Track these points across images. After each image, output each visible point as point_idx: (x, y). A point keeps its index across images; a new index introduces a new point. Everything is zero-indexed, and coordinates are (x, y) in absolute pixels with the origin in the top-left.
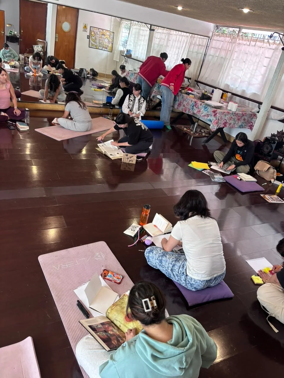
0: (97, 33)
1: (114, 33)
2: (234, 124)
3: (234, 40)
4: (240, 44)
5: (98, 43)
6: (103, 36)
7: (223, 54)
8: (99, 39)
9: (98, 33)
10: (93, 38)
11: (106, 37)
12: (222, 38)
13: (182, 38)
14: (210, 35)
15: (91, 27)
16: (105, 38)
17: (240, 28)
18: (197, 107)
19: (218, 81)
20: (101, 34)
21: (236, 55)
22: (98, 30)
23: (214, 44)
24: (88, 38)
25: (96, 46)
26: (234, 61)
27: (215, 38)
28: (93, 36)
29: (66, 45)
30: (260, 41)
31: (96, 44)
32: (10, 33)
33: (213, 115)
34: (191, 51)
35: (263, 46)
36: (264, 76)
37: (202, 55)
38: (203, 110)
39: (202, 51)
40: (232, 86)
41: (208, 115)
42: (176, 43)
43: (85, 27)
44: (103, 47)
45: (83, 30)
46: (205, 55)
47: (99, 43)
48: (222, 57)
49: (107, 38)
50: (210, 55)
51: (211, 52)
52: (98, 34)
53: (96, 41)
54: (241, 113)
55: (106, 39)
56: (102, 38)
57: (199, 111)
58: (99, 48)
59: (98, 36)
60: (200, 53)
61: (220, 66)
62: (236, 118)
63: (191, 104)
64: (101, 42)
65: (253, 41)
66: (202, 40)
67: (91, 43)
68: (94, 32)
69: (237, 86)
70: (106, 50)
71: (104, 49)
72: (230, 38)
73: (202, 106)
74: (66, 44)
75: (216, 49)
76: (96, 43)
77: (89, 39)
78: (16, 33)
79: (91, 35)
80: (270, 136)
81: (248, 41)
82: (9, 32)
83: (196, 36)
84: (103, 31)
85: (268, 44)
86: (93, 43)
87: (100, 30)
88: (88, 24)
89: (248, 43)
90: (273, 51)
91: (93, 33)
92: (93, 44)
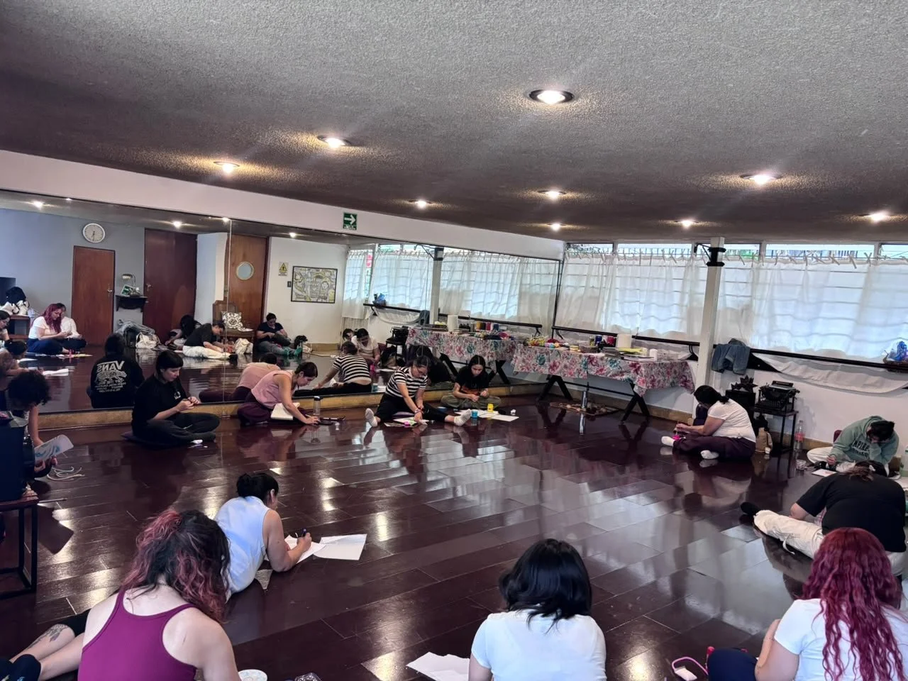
0: (306, 275)
1: (337, 270)
2: (664, 380)
3: (608, 261)
4: (621, 265)
5: (309, 293)
6: (318, 280)
7: (594, 282)
9: (309, 275)
10: (298, 285)
11: (324, 280)
12: (585, 260)
13: (501, 267)
14: (561, 257)
15: (294, 267)
16: (322, 282)
17: (613, 243)
18: (593, 363)
19: (596, 323)
20: (314, 276)
21: (618, 280)
23: (570, 269)
24: (288, 286)
25: (304, 298)
26: (618, 290)
27: (571, 260)
28: (299, 282)
29: (244, 303)
30: (658, 258)
31: (305, 295)
32: (125, 291)
33: (632, 371)
34: (526, 285)
35: (664, 264)
36: (681, 305)
37: (552, 286)
38: (608, 366)
39: (552, 280)
40: (629, 327)
41: (621, 372)
42: (490, 276)
43: (283, 268)
44: (320, 297)
45: (280, 275)
46: (559, 286)
47: (312, 292)
48: (593, 287)
50: (568, 286)
51: (568, 281)
52: (308, 278)
53: (305, 289)
54: (668, 362)
55: (324, 283)
56: (316, 282)
57: (601, 370)
58: (310, 300)
59: (310, 280)
60: (548, 285)
61: (594, 300)
62: (663, 370)
63: (580, 361)
64: (314, 289)
65: (645, 258)
66: (545, 267)
67: (296, 293)
68: (301, 275)
69: (638, 326)
71: (320, 300)
72: (599, 259)
73: (604, 362)
74: (243, 301)
75: (576, 277)
76: (305, 293)
77: (290, 288)
78: (137, 289)
79: (294, 280)
80: (730, 388)
81: (636, 260)
82: (123, 288)
83: (531, 260)
84: (317, 271)
85: (672, 261)
86: (300, 293)
87: (311, 270)
88: (288, 264)
89: (637, 263)
90: (683, 269)
91: (298, 277)
92: (299, 295)
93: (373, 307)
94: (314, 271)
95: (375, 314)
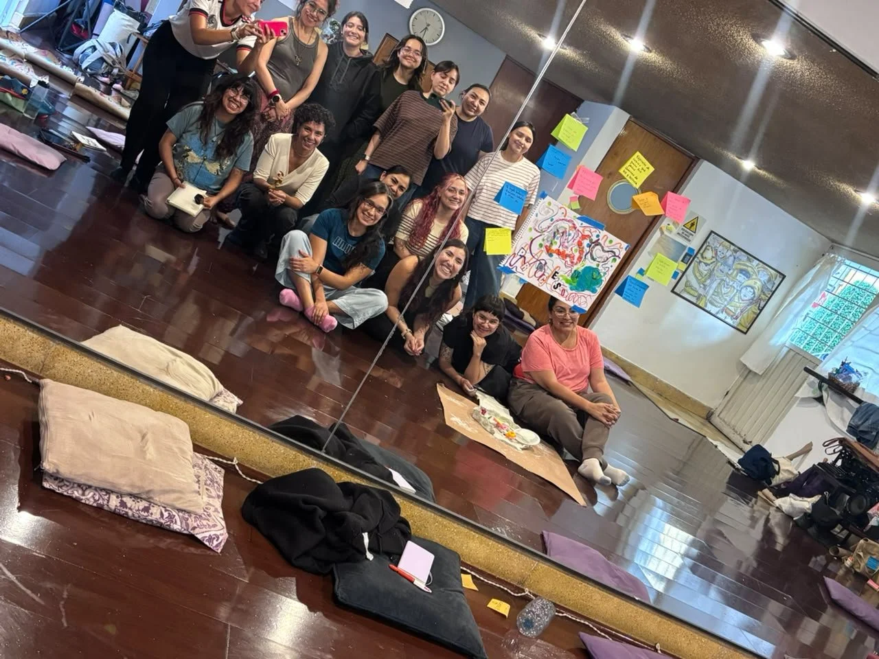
0: (724, 258)
1: (784, 277)
5: (711, 292)
6: (741, 277)
8: (723, 280)
9: (731, 259)
10: (701, 269)
11: (751, 282)
15: (712, 232)
16: (744, 284)
20: (739, 267)
22: (736, 252)
25: (699, 297)
28: (707, 264)
31: (701, 291)
43: (693, 224)
44: (724, 310)
45: (681, 232)
47: (716, 293)
49: (752, 288)
52: (725, 264)
53: (708, 281)
55: (749, 289)
56: (734, 279)
58: (706, 305)
59: (726, 269)
64: (724, 291)
67: (687, 281)
68: (716, 254)
70: (729, 320)
71: (722, 316)
76: (705, 289)
79: (699, 256)
84: (749, 260)
86: (694, 283)
87: (739, 253)
88: (704, 221)
91: (709, 254)
92: (691, 286)
93: (825, 386)
94: (744, 257)
95: (820, 400)
